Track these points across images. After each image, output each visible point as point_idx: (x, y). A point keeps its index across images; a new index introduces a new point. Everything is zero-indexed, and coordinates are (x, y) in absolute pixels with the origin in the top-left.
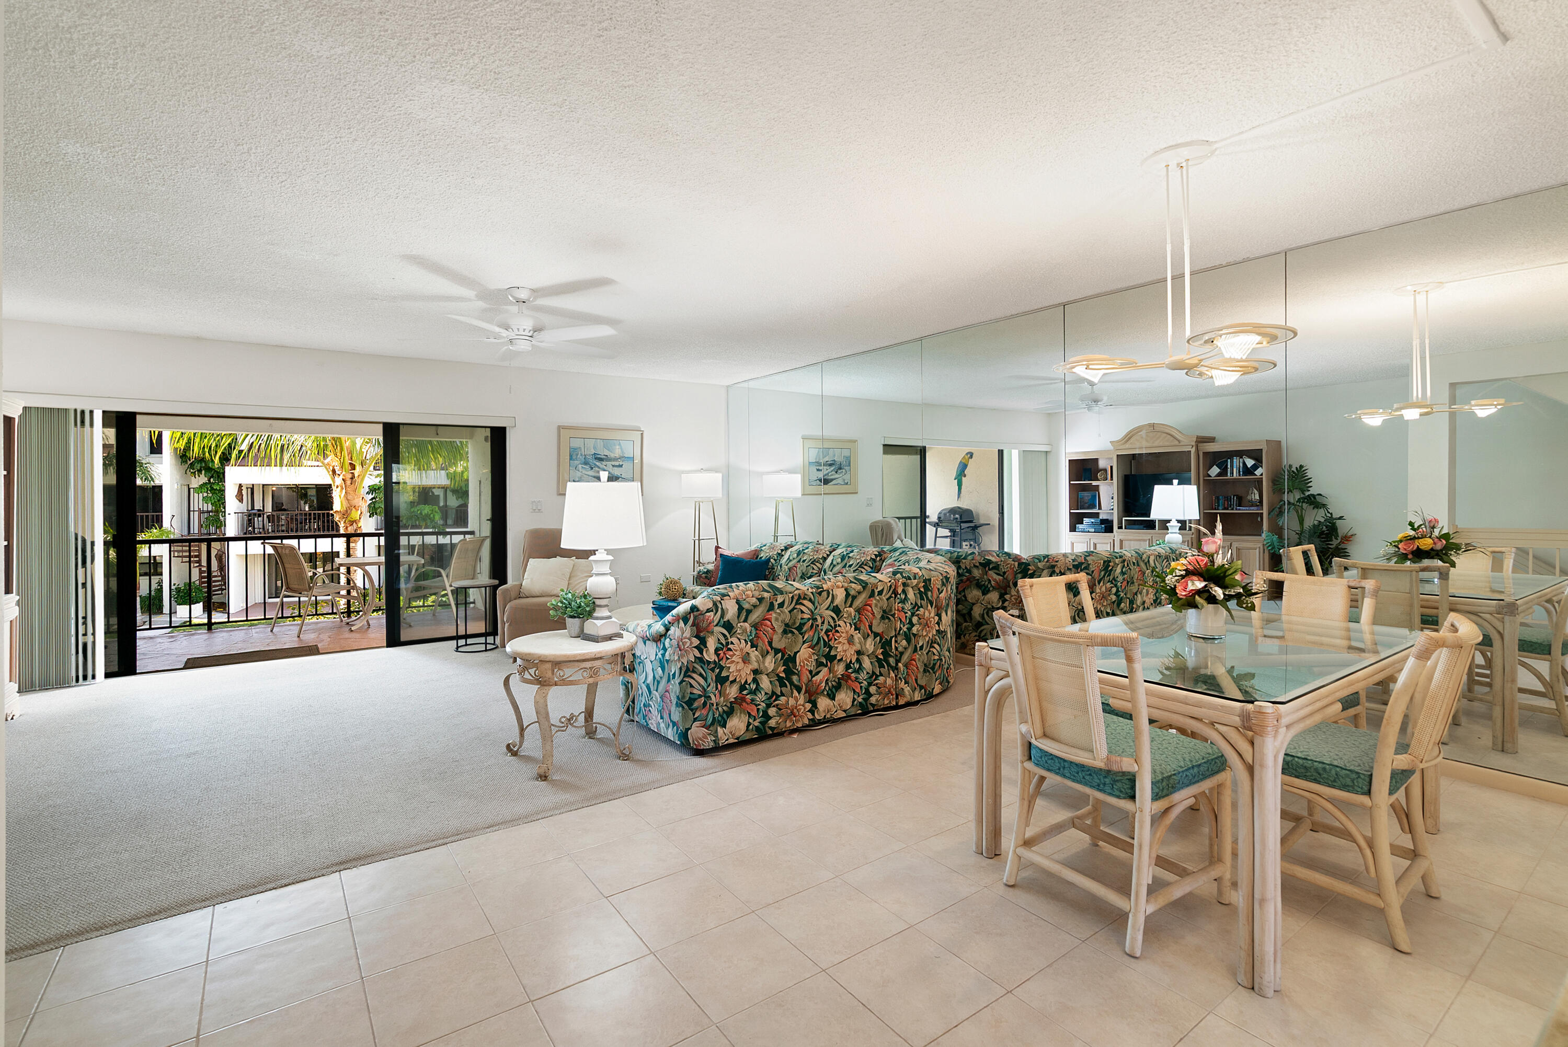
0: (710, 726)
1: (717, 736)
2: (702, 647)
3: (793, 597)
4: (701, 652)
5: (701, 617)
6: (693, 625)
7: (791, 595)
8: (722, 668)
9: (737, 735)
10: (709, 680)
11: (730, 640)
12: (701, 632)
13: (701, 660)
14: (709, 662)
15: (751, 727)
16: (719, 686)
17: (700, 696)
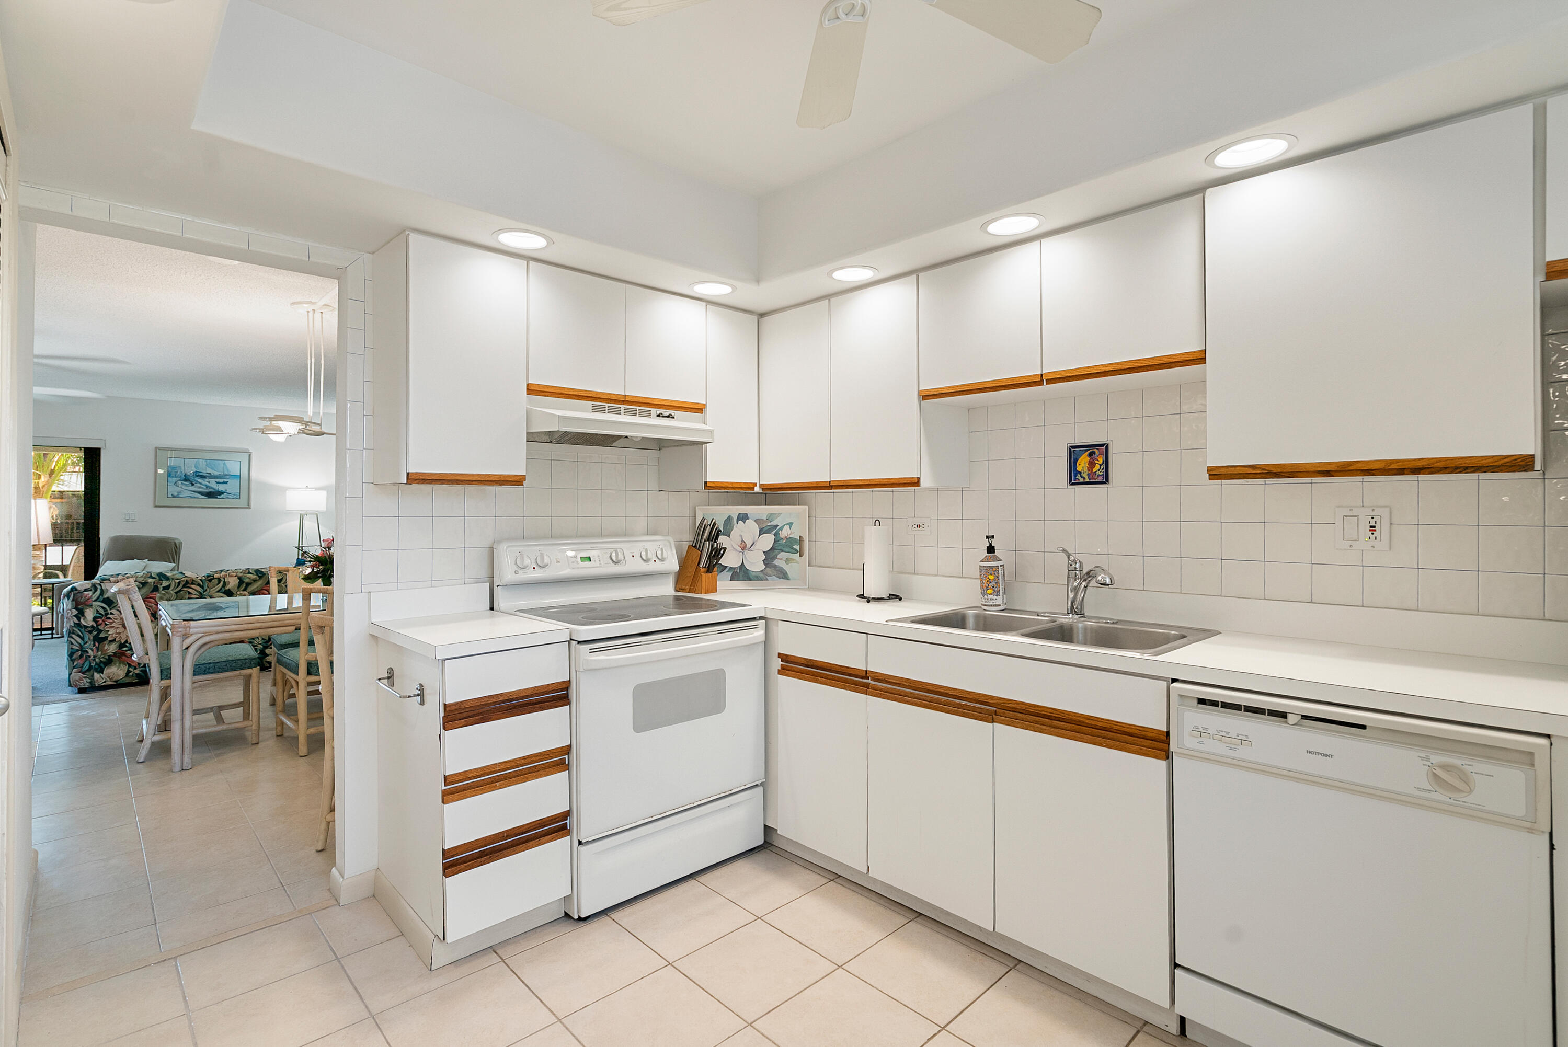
0: (86, 672)
1: (93, 679)
2: (80, 616)
3: (179, 583)
4: (79, 619)
5: (79, 594)
6: (73, 600)
7: (177, 581)
8: (100, 631)
9: (116, 678)
10: (86, 639)
11: (109, 612)
12: (79, 605)
13: (78, 625)
14: (86, 627)
15: (131, 674)
16: (97, 644)
17: (78, 651)
